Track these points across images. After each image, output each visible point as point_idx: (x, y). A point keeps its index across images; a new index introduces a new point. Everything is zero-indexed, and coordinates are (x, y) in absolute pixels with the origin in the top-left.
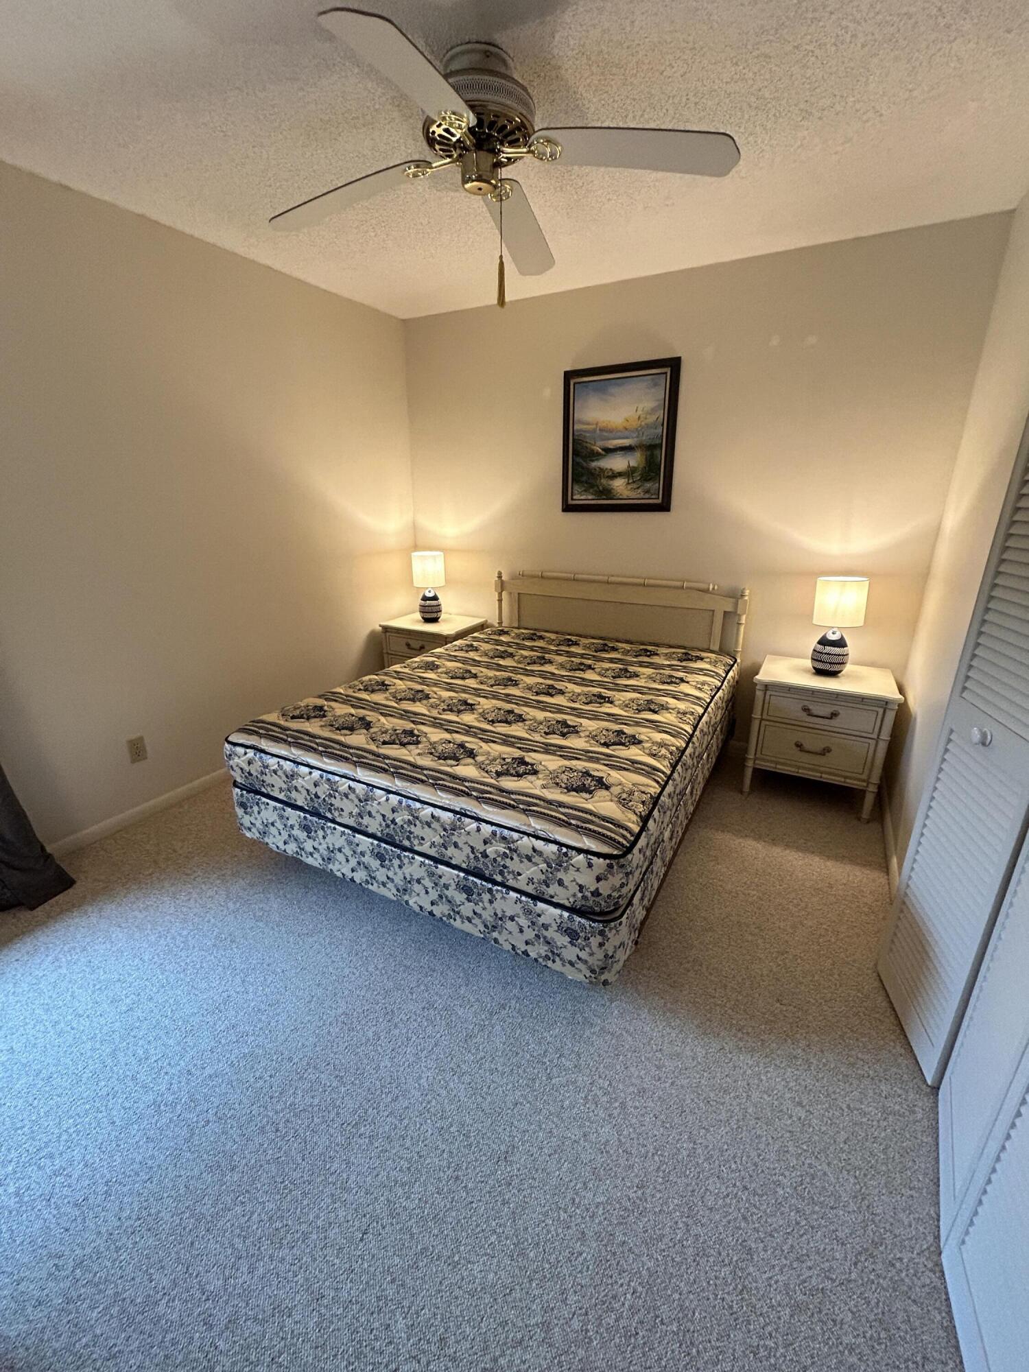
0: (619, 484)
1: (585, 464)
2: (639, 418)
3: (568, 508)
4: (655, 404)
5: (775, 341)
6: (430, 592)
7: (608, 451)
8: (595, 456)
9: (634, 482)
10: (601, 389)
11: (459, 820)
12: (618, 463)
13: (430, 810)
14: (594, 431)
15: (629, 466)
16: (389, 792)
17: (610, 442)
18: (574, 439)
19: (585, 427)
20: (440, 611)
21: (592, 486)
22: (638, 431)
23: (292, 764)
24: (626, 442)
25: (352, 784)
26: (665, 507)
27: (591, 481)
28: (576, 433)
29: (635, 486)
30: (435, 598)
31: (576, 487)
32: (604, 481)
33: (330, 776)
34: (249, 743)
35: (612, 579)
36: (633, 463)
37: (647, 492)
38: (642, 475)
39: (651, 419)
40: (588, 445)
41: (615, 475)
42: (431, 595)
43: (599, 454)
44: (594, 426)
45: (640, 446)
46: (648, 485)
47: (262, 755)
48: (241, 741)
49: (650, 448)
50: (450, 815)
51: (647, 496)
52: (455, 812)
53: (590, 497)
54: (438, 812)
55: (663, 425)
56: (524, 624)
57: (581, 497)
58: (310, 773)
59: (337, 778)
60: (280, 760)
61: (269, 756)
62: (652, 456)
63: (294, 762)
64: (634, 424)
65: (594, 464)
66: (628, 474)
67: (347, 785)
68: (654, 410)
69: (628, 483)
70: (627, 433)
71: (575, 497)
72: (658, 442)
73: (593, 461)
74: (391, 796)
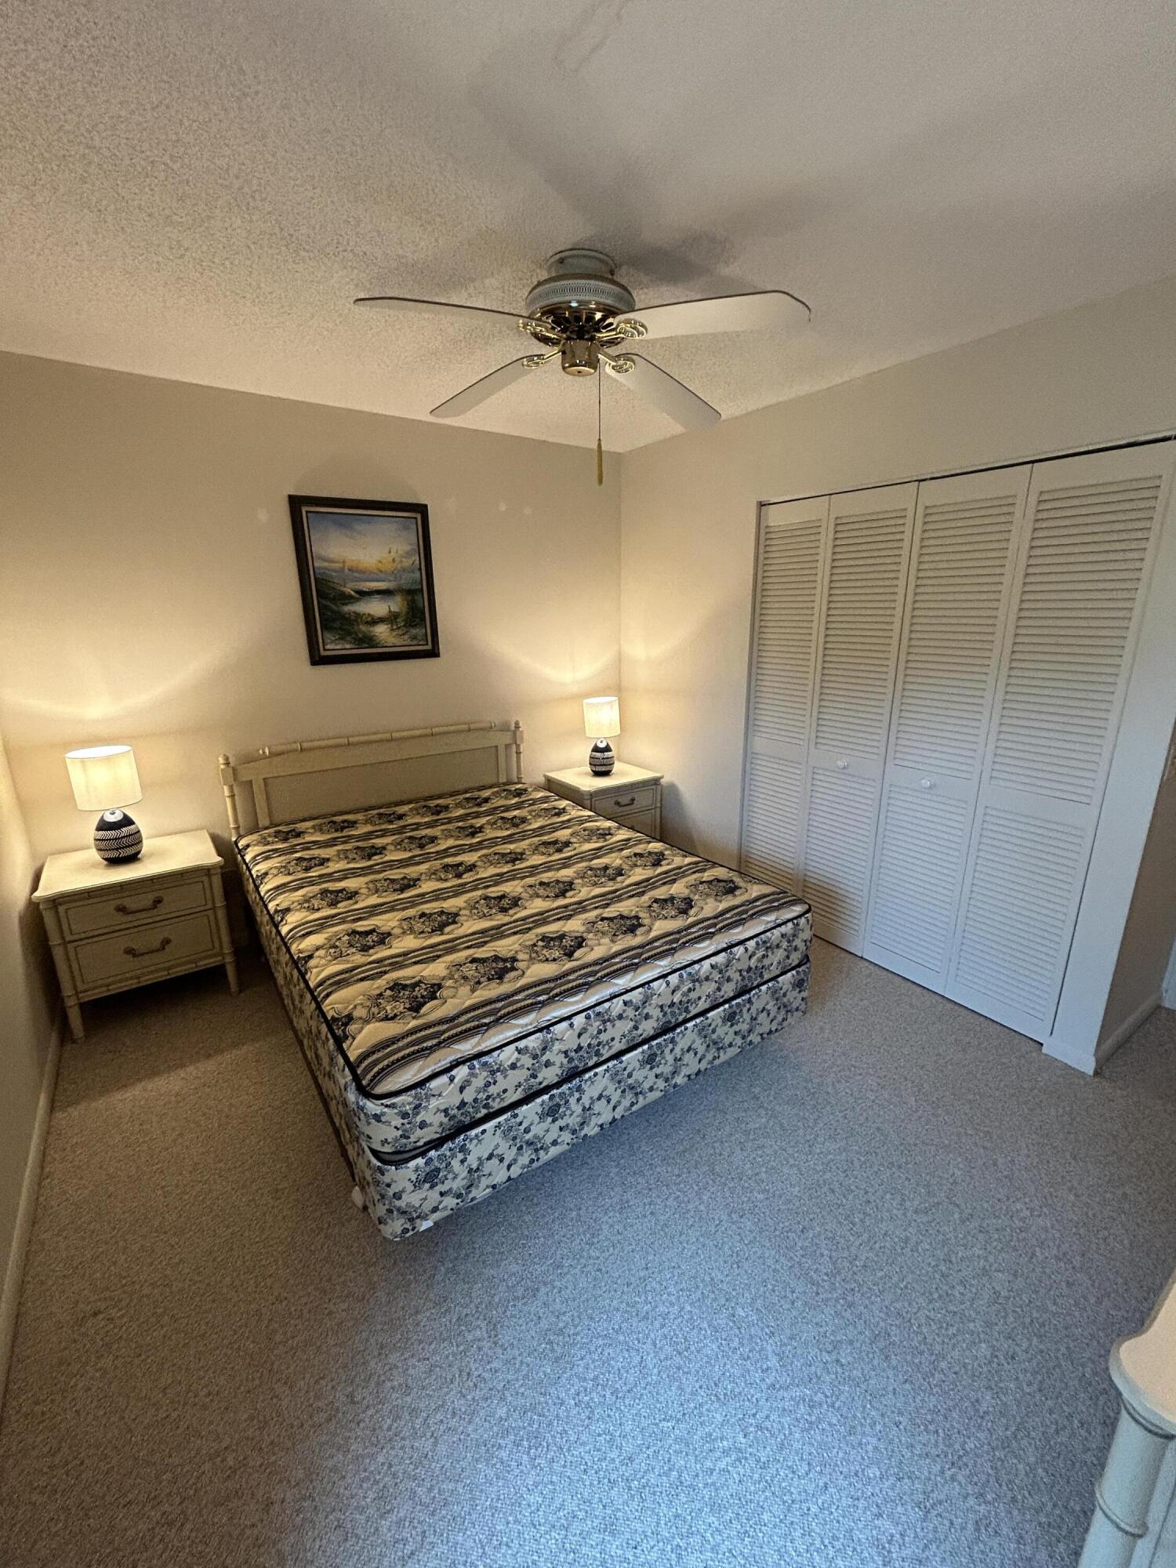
0: (381, 631)
1: (334, 607)
2: (394, 560)
3: (318, 659)
4: (407, 548)
5: (503, 508)
6: (113, 813)
7: (363, 594)
8: (347, 599)
9: (398, 628)
10: (343, 524)
11: (731, 953)
12: (377, 608)
13: (706, 964)
14: (342, 570)
15: (390, 611)
16: (664, 976)
17: (363, 584)
18: (315, 579)
19: (326, 564)
20: (141, 841)
21: (349, 633)
22: (395, 574)
23: (538, 1034)
24: (382, 585)
25: (626, 997)
26: (434, 653)
27: (345, 627)
28: (317, 571)
29: (400, 632)
30: (127, 821)
31: (329, 636)
32: (363, 628)
33: (598, 1009)
34: (444, 1063)
35: (395, 735)
36: (395, 608)
37: (414, 638)
38: (405, 621)
39: (407, 563)
40: (335, 586)
41: (375, 621)
42: (116, 817)
43: (350, 597)
44: (341, 565)
45: (400, 590)
46: (414, 631)
47: (484, 1059)
48: (427, 1072)
49: (410, 593)
50: (723, 954)
51: (415, 642)
52: (724, 950)
53: (348, 646)
54: (713, 960)
55: (420, 569)
56: (277, 820)
57: (333, 646)
58: (571, 1025)
59: (607, 1005)
60: (516, 1044)
61: (495, 1054)
62: (413, 601)
63: (540, 1030)
64: (388, 566)
65: (347, 609)
66: (391, 619)
67: (621, 1002)
68: (408, 554)
69: (392, 630)
70: (382, 576)
71: (328, 647)
72: (419, 587)
73: (347, 604)
74: (669, 978)
